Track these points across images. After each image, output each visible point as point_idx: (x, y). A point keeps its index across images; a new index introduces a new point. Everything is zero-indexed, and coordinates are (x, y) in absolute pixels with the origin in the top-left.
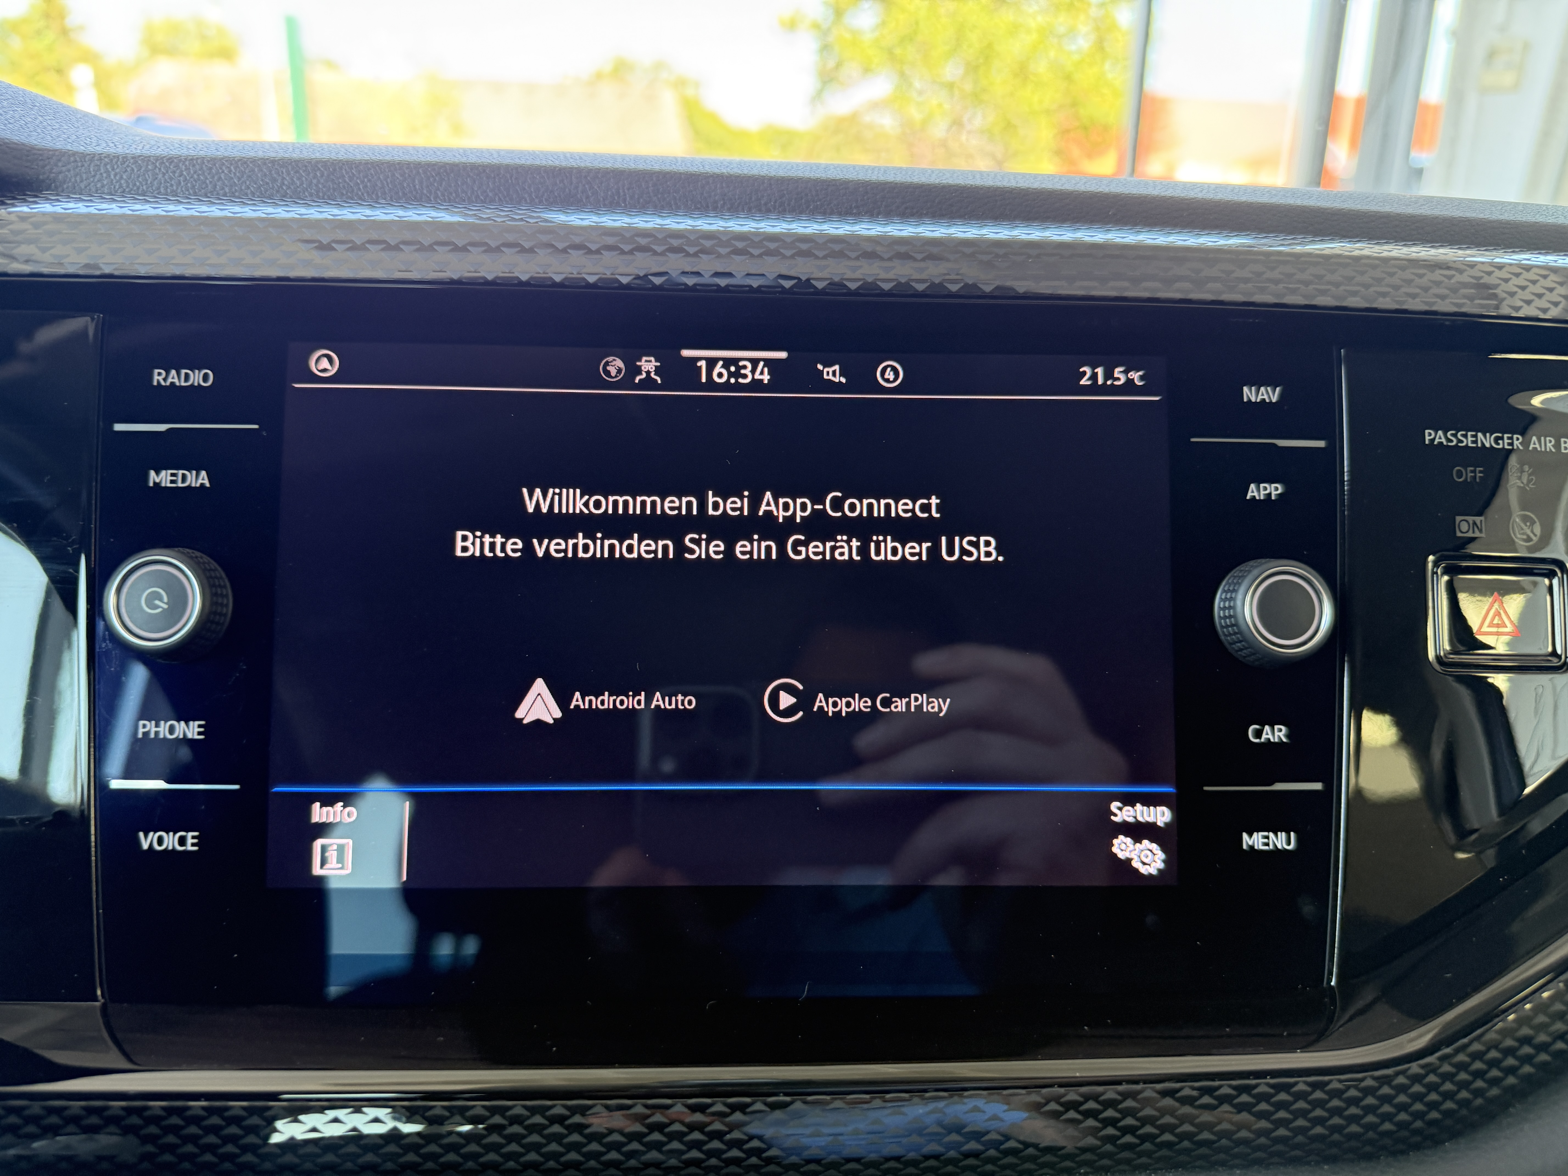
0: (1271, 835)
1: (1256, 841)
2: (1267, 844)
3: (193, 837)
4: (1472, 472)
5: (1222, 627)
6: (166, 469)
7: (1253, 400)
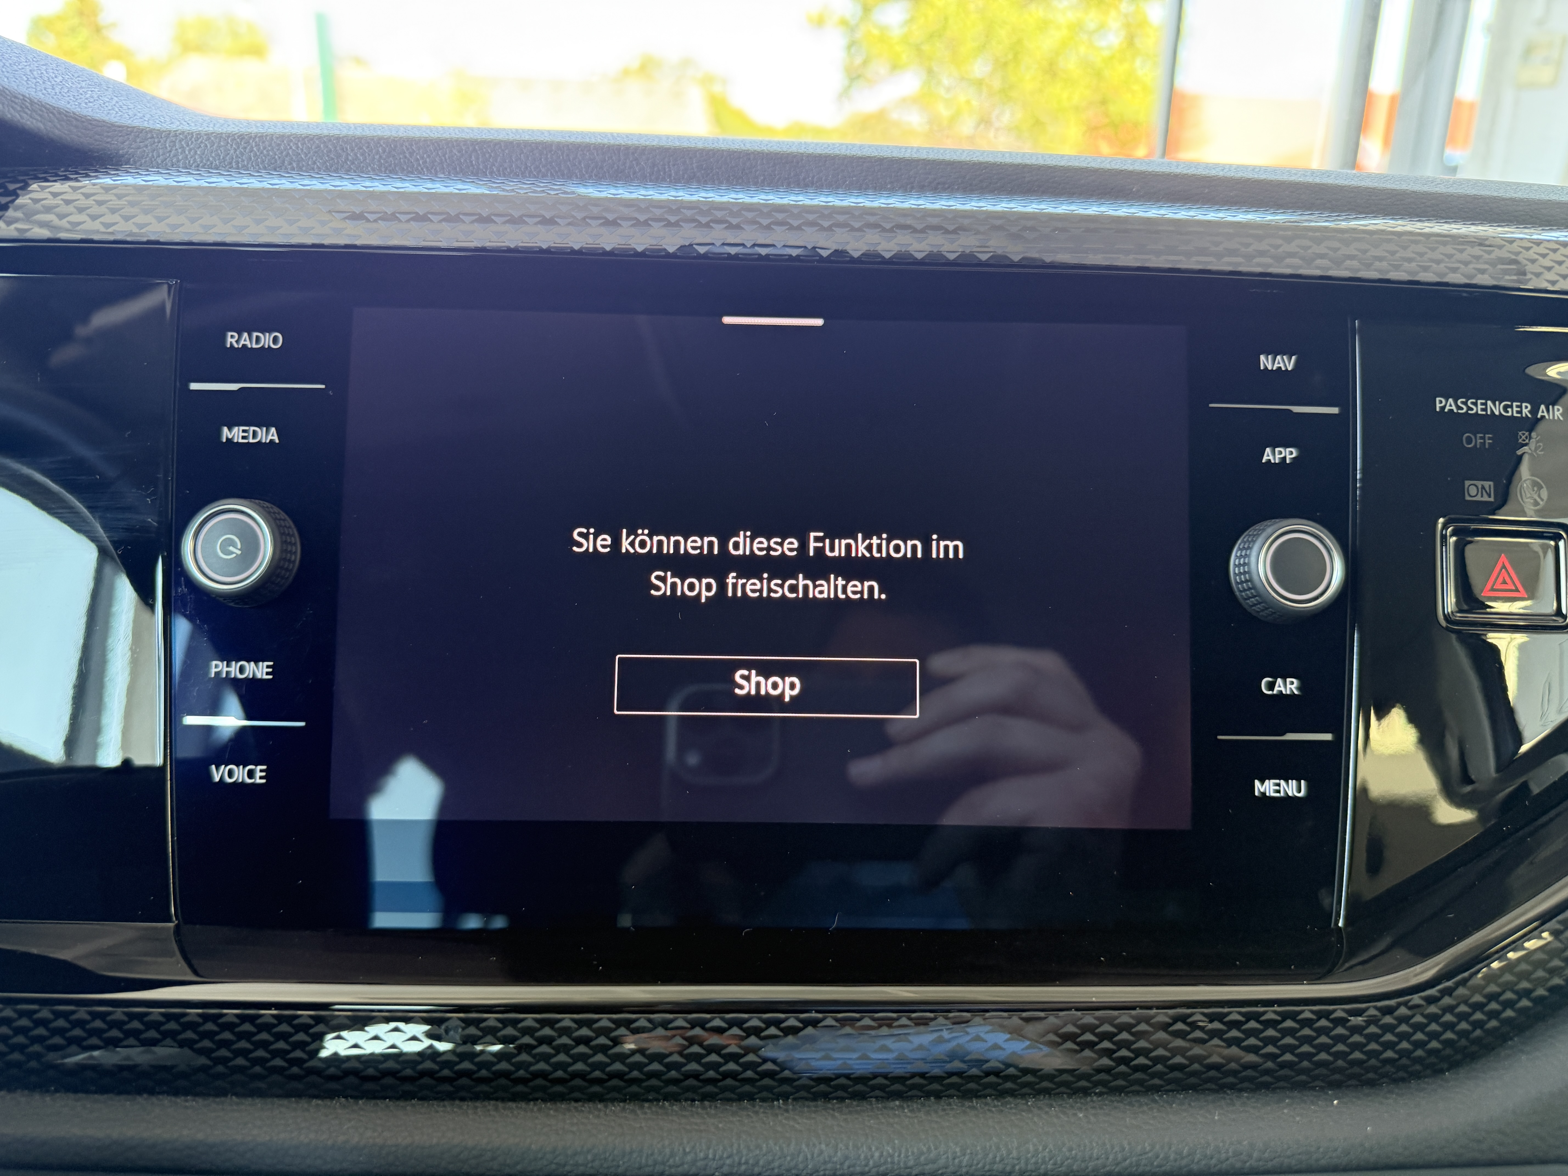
0: (1282, 782)
1: (1267, 788)
2: (1279, 791)
3: (261, 771)
4: (1481, 438)
5: (1237, 583)
6: (239, 425)
7: (1270, 368)
